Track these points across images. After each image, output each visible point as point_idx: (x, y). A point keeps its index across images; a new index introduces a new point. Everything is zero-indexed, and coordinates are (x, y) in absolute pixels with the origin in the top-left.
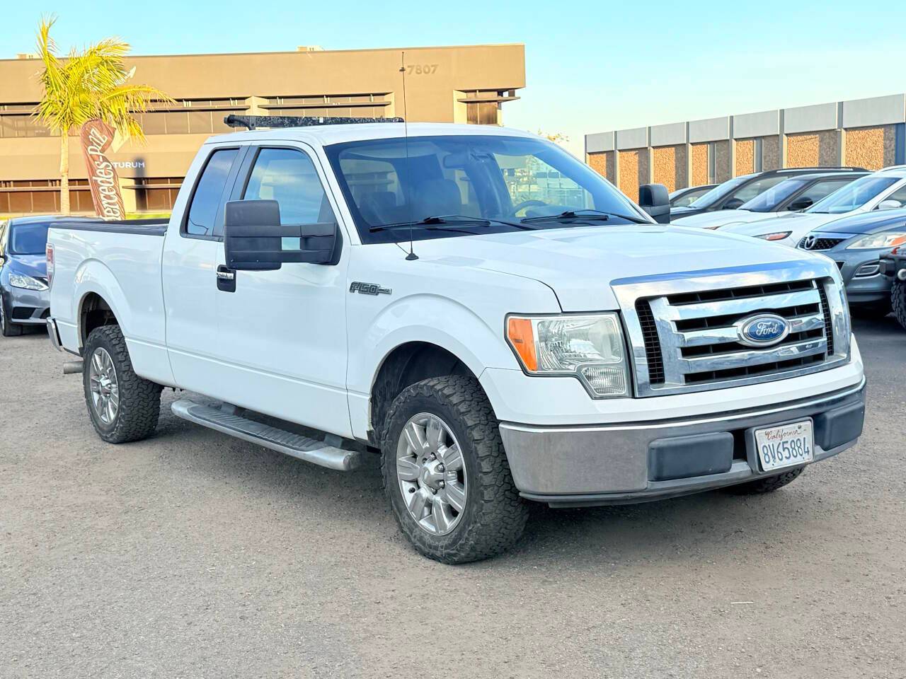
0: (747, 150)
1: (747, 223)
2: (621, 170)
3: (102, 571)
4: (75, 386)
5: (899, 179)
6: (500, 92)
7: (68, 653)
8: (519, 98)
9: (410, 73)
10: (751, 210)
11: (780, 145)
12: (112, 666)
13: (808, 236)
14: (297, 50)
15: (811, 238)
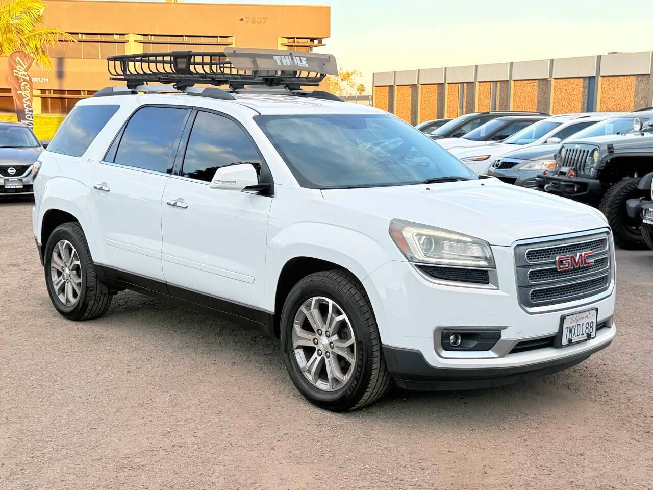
0: (486, 90)
1: (466, 147)
2: (398, 100)
3: (44, 348)
4: (10, 240)
5: (562, 124)
6: (312, 40)
7: (30, 387)
8: (325, 45)
9: (247, 23)
10: (469, 139)
11: (509, 88)
12: (55, 393)
13: (497, 160)
15: (499, 161)
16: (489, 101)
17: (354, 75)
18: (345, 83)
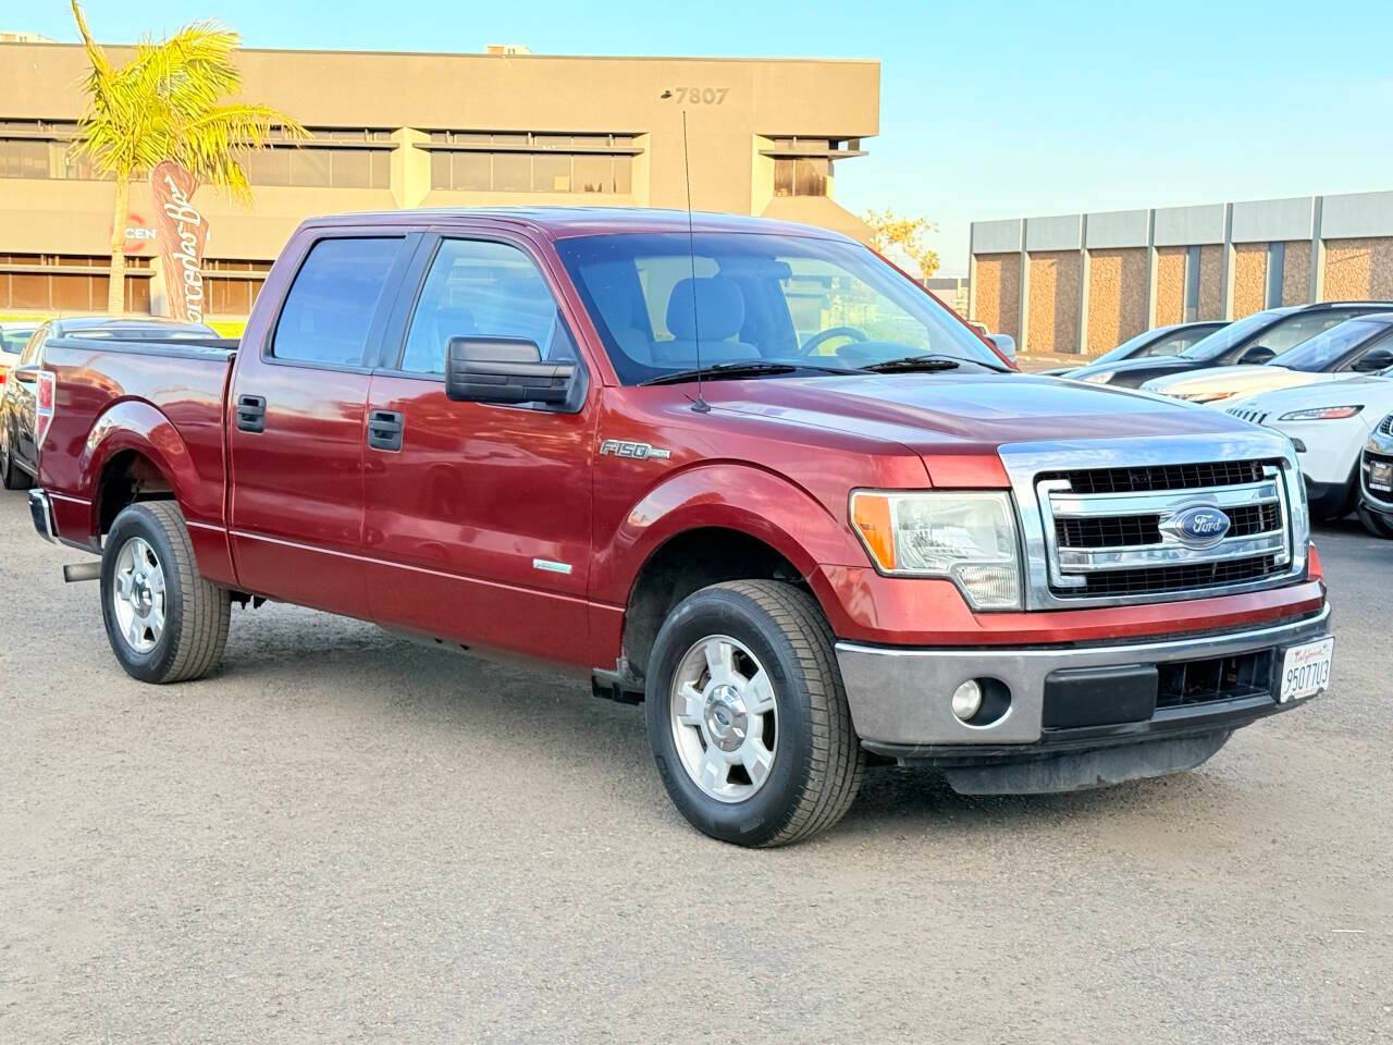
0: (1255, 264)
2: (1032, 287)
6: (834, 142)
8: (867, 153)
9: (679, 102)
10: (1290, 368)
11: (1313, 257)
14: (486, 52)
16: (1261, 291)
17: (921, 228)
18: (898, 246)
